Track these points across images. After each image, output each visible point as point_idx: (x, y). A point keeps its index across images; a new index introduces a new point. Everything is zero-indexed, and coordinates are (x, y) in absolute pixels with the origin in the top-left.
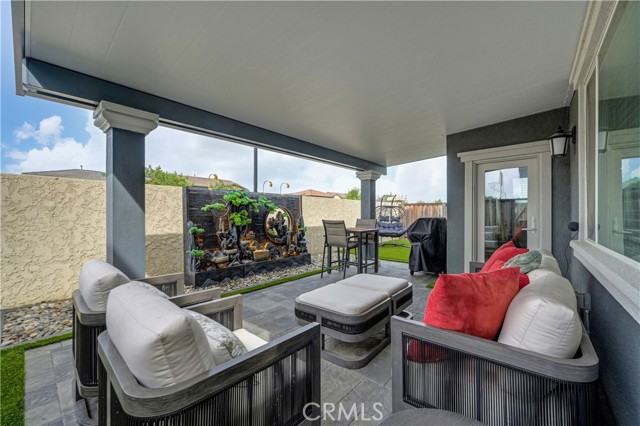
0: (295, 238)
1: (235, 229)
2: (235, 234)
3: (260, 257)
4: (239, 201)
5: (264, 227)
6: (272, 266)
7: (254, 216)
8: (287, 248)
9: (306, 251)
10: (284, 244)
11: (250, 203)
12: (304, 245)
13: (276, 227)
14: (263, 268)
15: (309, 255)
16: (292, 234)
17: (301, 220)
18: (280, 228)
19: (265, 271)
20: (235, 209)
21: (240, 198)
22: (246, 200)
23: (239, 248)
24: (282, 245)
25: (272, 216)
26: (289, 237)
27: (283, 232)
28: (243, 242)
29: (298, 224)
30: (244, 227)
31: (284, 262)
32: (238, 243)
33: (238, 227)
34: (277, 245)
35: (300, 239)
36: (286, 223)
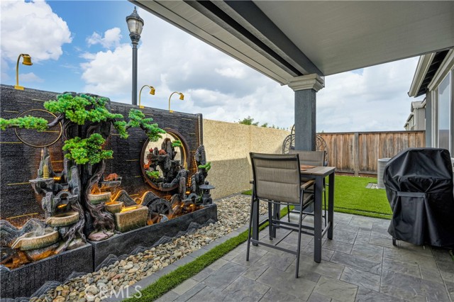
0: (192, 180)
1: (75, 171)
2: (74, 180)
3: (130, 222)
4: (83, 114)
5: (140, 163)
6: (153, 236)
7: (119, 145)
8: (180, 199)
9: (210, 201)
10: (175, 191)
11: (110, 120)
12: (207, 191)
13: (162, 163)
14: (136, 242)
15: (215, 208)
16: (188, 175)
17: (202, 152)
18: (168, 165)
19: (139, 247)
20: (78, 130)
21: (88, 108)
22: (98, 115)
23: (86, 208)
24: (172, 193)
25: (155, 145)
26: (183, 179)
27: (172, 173)
28: (93, 197)
29: (196, 158)
30: (97, 167)
31: (174, 225)
32: (83, 200)
33: (82, 168)
34: (163, 193)
35: (200, 181)
36: (178, 158)
